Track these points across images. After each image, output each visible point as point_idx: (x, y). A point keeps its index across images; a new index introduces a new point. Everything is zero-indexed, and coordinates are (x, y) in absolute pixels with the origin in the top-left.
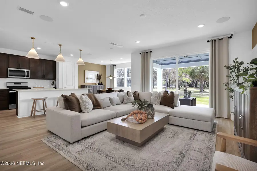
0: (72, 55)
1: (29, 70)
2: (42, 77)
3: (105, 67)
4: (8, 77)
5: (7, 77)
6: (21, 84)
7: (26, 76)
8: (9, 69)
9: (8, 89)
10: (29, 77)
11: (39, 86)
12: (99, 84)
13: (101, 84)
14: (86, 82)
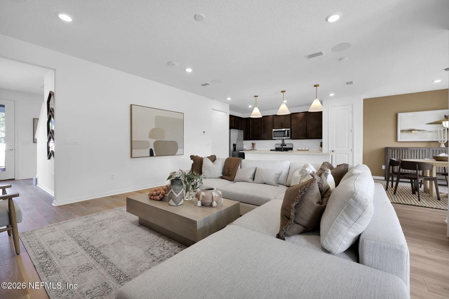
0: (332, 95)
1: (289, 129)
4: (273, 138)
7: (286, 136)
8: (273, 130)
10: (289, 138)
11: (303, 149)
14: (399, 140)
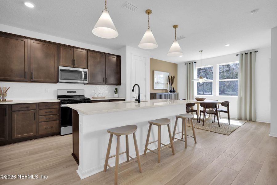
1: (87, 70)
2: (103, 82)
3: (175, 66)
4: (60, 80)
5: (57, 82)
6: (75, 92)
7: (83, 80)
8: (60, 68)
9: (59, 101)
10: (87, 82)
12: (170, 92)
13: (174, 92)
14: (155, 88)
